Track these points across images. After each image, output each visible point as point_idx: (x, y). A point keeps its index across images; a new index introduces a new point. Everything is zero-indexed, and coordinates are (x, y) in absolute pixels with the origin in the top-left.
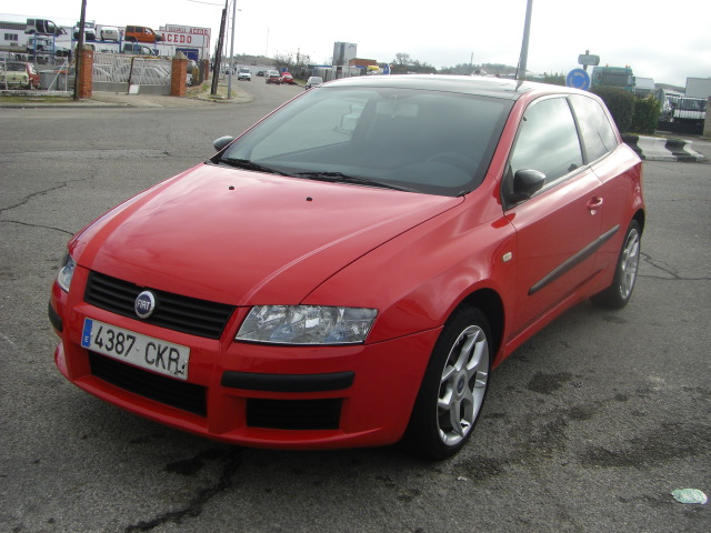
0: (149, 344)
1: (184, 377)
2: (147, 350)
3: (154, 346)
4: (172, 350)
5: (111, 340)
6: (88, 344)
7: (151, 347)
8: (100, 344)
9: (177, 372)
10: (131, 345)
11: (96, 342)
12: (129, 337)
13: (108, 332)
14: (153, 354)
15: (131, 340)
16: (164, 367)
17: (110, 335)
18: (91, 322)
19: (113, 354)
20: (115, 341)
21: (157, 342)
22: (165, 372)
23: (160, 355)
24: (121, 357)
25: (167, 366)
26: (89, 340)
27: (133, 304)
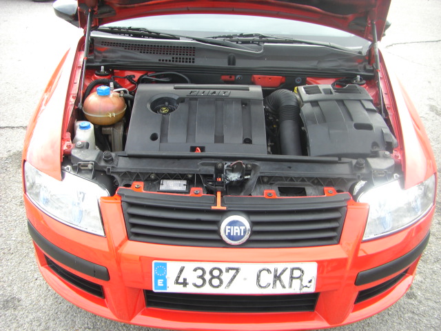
0: (260, 272)
1: (312, 289)
2: (258, 276)
3: (268, 271)
4: (293, 270)
5: (202, 277)
6: (165, 286)
7: (264, 273)
8: (185, 284)
9: (302, 287)
10: (234, 276)
11: (177, 282)
12: (228, 270)
13: (195, 270)
14: (267, 278)
15: (232, 272)
16: (284, 287)
17: (200, 272)
18: (165, 265)
19: (207, 290)
20: (207, 277)
21: (271, 267)
22: (287, 291)
23: (277, 277)
24: (222, 290)
25: (287, 285)
26: (165, 282)
27: (217, 232)
